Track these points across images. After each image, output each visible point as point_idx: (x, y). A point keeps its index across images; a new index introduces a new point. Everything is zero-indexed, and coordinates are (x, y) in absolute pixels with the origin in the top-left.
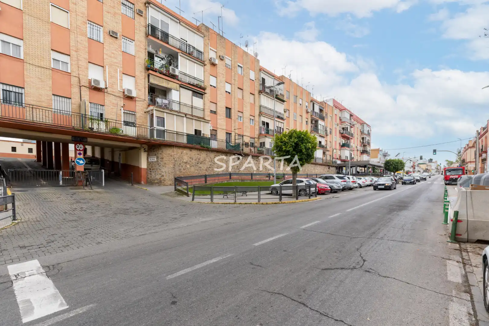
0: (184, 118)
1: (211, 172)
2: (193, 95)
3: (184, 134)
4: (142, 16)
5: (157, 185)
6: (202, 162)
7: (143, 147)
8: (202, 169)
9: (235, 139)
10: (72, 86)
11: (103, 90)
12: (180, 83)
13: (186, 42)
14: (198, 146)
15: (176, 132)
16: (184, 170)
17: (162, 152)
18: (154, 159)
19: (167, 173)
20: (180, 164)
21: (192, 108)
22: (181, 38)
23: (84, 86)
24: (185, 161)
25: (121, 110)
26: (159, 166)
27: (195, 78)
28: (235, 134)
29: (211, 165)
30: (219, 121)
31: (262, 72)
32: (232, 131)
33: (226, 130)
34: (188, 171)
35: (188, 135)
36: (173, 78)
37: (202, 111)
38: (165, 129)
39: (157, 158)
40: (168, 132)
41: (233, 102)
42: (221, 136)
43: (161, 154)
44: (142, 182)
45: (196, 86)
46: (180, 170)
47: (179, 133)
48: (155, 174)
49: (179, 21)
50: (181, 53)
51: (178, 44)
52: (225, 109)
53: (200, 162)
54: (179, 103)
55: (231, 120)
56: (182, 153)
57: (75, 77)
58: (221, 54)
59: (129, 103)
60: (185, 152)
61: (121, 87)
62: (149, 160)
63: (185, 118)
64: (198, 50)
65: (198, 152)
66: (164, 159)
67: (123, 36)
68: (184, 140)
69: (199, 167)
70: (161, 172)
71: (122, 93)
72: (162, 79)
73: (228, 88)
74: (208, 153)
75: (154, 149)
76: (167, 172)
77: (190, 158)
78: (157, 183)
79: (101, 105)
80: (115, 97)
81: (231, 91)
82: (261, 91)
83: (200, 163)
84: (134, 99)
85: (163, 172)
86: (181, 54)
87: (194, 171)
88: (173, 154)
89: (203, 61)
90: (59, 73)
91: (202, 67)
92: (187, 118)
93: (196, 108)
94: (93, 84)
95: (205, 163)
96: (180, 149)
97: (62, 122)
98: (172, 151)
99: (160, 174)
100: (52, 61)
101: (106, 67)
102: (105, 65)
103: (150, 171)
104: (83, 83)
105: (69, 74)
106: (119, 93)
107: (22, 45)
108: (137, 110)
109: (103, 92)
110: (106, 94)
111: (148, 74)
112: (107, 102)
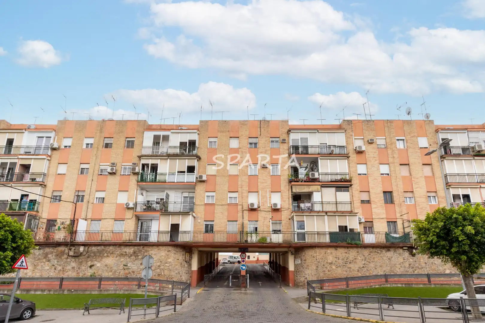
0: (325, 216)
1: (365, 273)
2: (337, 191)
3: (326, 233)
4: (285, 143)
5: (302, 287)
6: (351, 262)
7: (290, 251)
8: (353, 270)
9: (404, 228)
10: (238, 212)
11: (257, 209)
12: (321, 184)
13: (326, 145)
14: (344, 244)
15: (317, 232)
16: (329, 271)
17: (305, 254)
18: (299, 262)
19: (310, 276)
20: (324, 265)
21: (336, 204)
22: (320, 144)
23: (245, 210)
24: (329, 261)
25: (270, 221)
26: (303, 268)
27: (337, 174)
28: (403, 221)
29: (365, 264)
30: (374, 210)
31: (440, 133)
32: (396, 219)
33: (387, 218)
34: (333, 272)
35: (331, 234)
36: (314, 182)
37: (349, 204)
38: (306, 231)
39: (301, 260)
40: (308, 234)
41: (394, 184)
42: (381, 227)
43: (304, 256)
44: (291, 285)
45: (341, 181)
46: (324, 271)
47: (320, 233)
48: (300, 277)
49: (317, 131)
50: (321, 156)
51: (317, 150)
52: (382, 195)
53: (349, 261)
54: (321, 203)
55: (394, 205)
56: (325, 253)
57: (240, 205)
58: (370, 137)
59: (276, 214)
60: (329, 251)
61: (270, 203)
62: (296, 263)
63: (327, 216)
64: (339, 147)
65: (346, 250)
66: (307, 261)
67: (271, 164)
68: (327, 239)
69: (348, 268)
70: (305, 274)
71: (271, 207)
72: (303, 186)
73: (384, 169)
74: (360, 250)
75: (298, 252)
76: (310, 274)
77: (336, 258)
78: (302, 286)
79: (256, 221)
80: (265, 212)
81: (390, 171)
82: (443, 155)
83: (349, 263)
84: (280, 210)
85: (306, 275)
86: (321, 158)
87: (342, 273)
88: (315, 255)
89: (347, 154)
90: (232, 206)
91: (345, 160)
92: (328, 215)
93: (341, 203)
94: (250, 207)
95: (355, 262)
96: (323, 249)
98: (314, 252)
99: (304, 277)
100: (229, 199)
101: (259, 191)
102: (259, 190)
103: (297, 274)
104: (244, 208)
105: (237, 204)
106: (268, 208)
107: (215, 195)
108: (282, 219)
109: (257, 211)
110: (259, 212)
111: (290, 186)
112: (260, 218)
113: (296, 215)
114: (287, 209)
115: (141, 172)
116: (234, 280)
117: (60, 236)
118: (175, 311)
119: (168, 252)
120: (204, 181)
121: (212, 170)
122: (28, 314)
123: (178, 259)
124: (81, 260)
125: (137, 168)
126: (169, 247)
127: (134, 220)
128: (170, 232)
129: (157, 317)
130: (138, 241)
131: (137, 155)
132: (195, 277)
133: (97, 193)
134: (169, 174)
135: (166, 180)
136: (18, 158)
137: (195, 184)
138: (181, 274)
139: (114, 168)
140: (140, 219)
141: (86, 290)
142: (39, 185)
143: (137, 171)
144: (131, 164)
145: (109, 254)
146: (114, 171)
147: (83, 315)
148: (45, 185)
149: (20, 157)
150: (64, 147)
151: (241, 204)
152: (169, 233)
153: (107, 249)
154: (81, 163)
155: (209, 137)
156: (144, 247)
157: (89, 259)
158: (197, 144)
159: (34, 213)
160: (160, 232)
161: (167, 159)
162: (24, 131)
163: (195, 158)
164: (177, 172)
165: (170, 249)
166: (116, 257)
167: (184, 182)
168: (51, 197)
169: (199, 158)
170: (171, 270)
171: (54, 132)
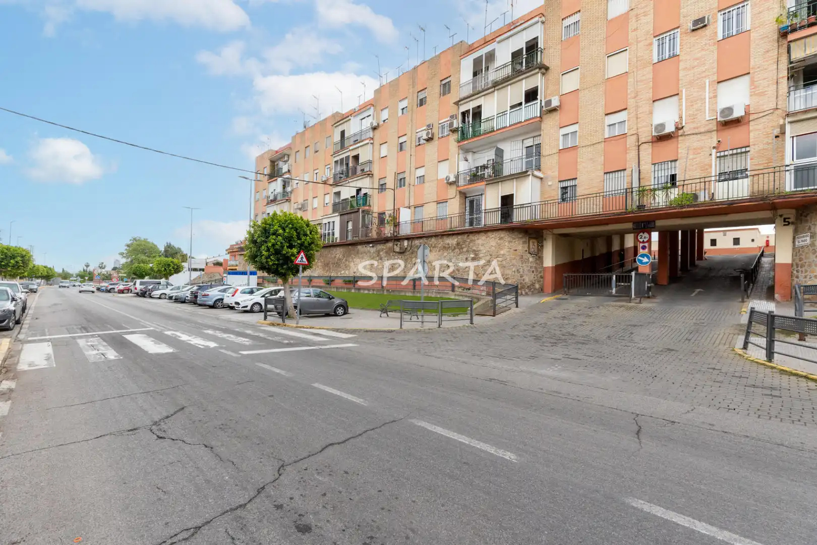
7: (781, 216)
10: (627, 151)
11: (674, 135)
18: (806, 240)
23: (645, 143)
25: (711, 155)
26: (816, 257)
39: (812, 236)
44: (776, 296)
57: (633, 134)
59: (730, 134)
61: (712, 110)
62: (797, 243)
67: (720, 11)
71: (715, 121)
75: (807, 215)
79: (671, 161)
80: (699, 136)
84: (743, 121)
90: (613, 142)
94: (655, 133)
97: (616, 207)
100: (607, 129)
101: (682, 91)
102: (680, 89)
103: (797, 271)
104: (642, 140)
105: (625, 136)
106: (707, 125)
107: (577, 129)
108: (751, 141)
109: (674, 137)
110: (680, 138)
111: (785, 46)
112: (682, 152)
113: (791, 122)
114: (771, 111)
115: (461, 125)
116: (623, 284)
117: (388, 231)
118: (472, 323)
119: (499, 239)
120: (554, 110)
121: (570, 83)
122: (340, 311)
123: (516, 250)
124: (406, 257)
125: (455, 122)
126: (500, 232)
127: (459, 199)
128: (500, 209)
129: (439, 327)
130: (467, 227)
131: (454, 102)
132: (549, 278)
133: (418, 170)
134: (498, 116)
135: (493, 128)
136: (350, 150)
137: (538, 119)
138: (521, 273)
139: (430, 131)
140: (467, 196)
141: (402, 291)
142: (366, 175)
143: (455, 125)
144: (449, 118)
145: (432, 248)
146: (430, 136)
147: (381, 316)
148: (372, 174)
149: (351, 148)
150: (382, 123)
151: (635, 132)
152: (499, 211)
153: (429, 242)
154: (399, 137)
155: (563, 20)
156: (468, 236)
157: (413, 256)
158: (541, 45)
159: (367, 208)
160: (486, 211)
161: (494, 91)
162: (350, 117)
163: (537, 70)
164: (509, 108)
165: (502, 236)
166: (439, 251)
167: (520, 122)
168: (378, 188)
169: (544, 69)
170: (505, 267)
171: (372, 108)
